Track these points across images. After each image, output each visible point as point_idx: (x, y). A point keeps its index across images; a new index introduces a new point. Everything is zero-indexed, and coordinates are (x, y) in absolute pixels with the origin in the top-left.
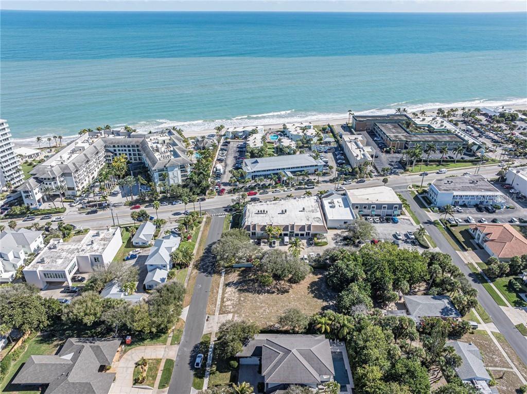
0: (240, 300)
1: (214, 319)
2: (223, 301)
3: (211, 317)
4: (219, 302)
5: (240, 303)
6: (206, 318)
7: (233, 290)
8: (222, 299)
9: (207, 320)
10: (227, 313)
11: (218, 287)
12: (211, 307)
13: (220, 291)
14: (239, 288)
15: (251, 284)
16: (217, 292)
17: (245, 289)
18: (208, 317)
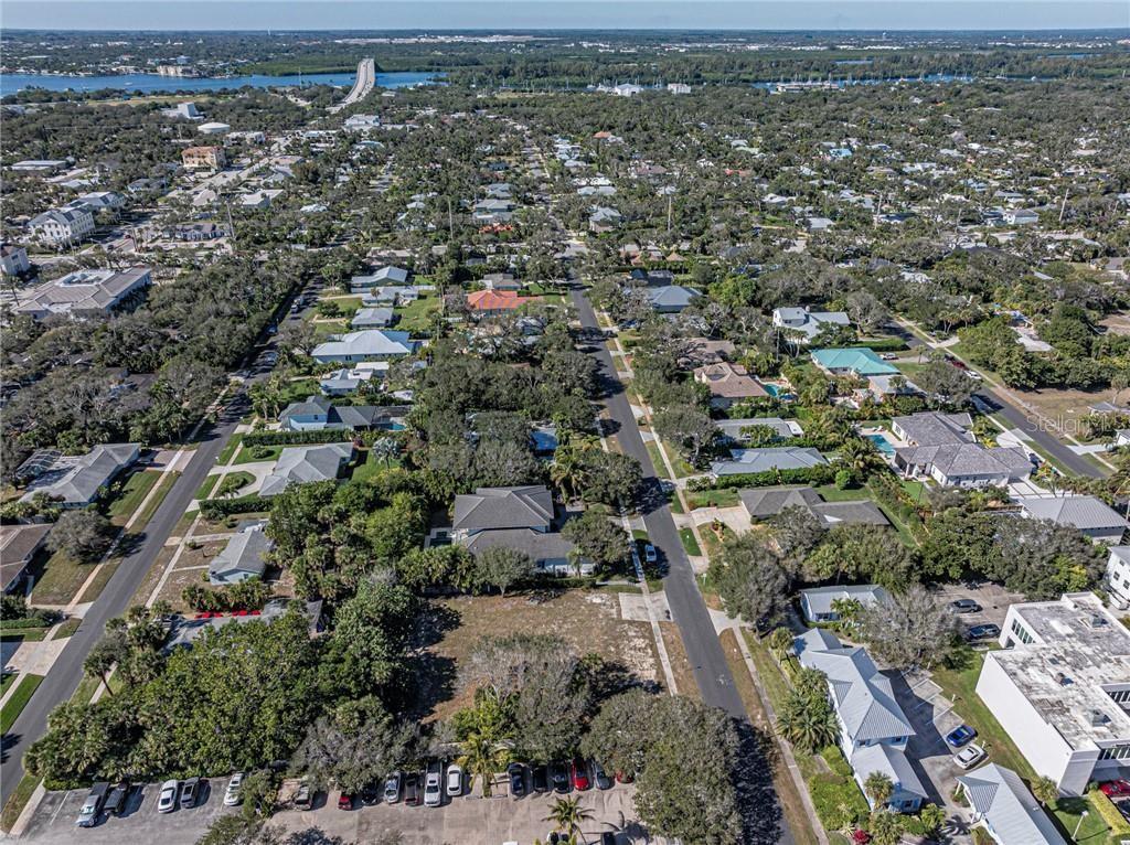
0: (617, 647)
1: (657, 615)
2: (653, 646)
3: (663, 618)
4: (661, 646)
5: (615, 639)
6: (671, 616)
7: (639, 673)
8: (656, 655)
9: (668, 612)
10: (634, 622)
11: (677, 681)
12: (671, 636)
13: (668, 671)
14: (627, 675)
15: (601, 684)
16: (674, 669)
17: (611, 671)
18: (669, 617)
